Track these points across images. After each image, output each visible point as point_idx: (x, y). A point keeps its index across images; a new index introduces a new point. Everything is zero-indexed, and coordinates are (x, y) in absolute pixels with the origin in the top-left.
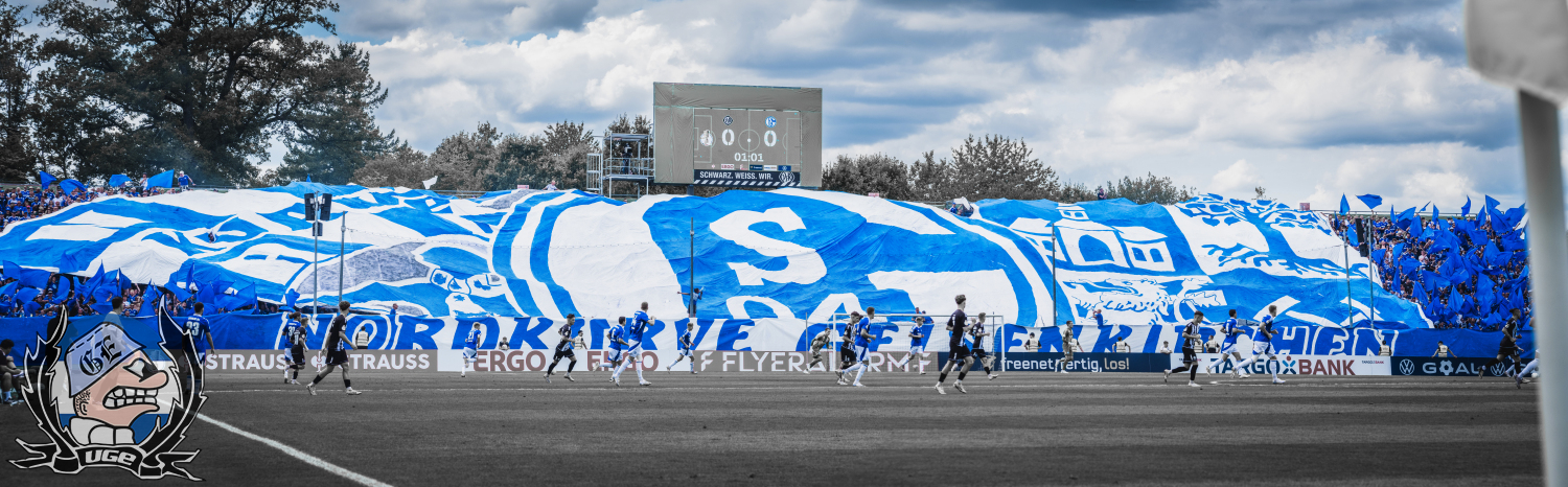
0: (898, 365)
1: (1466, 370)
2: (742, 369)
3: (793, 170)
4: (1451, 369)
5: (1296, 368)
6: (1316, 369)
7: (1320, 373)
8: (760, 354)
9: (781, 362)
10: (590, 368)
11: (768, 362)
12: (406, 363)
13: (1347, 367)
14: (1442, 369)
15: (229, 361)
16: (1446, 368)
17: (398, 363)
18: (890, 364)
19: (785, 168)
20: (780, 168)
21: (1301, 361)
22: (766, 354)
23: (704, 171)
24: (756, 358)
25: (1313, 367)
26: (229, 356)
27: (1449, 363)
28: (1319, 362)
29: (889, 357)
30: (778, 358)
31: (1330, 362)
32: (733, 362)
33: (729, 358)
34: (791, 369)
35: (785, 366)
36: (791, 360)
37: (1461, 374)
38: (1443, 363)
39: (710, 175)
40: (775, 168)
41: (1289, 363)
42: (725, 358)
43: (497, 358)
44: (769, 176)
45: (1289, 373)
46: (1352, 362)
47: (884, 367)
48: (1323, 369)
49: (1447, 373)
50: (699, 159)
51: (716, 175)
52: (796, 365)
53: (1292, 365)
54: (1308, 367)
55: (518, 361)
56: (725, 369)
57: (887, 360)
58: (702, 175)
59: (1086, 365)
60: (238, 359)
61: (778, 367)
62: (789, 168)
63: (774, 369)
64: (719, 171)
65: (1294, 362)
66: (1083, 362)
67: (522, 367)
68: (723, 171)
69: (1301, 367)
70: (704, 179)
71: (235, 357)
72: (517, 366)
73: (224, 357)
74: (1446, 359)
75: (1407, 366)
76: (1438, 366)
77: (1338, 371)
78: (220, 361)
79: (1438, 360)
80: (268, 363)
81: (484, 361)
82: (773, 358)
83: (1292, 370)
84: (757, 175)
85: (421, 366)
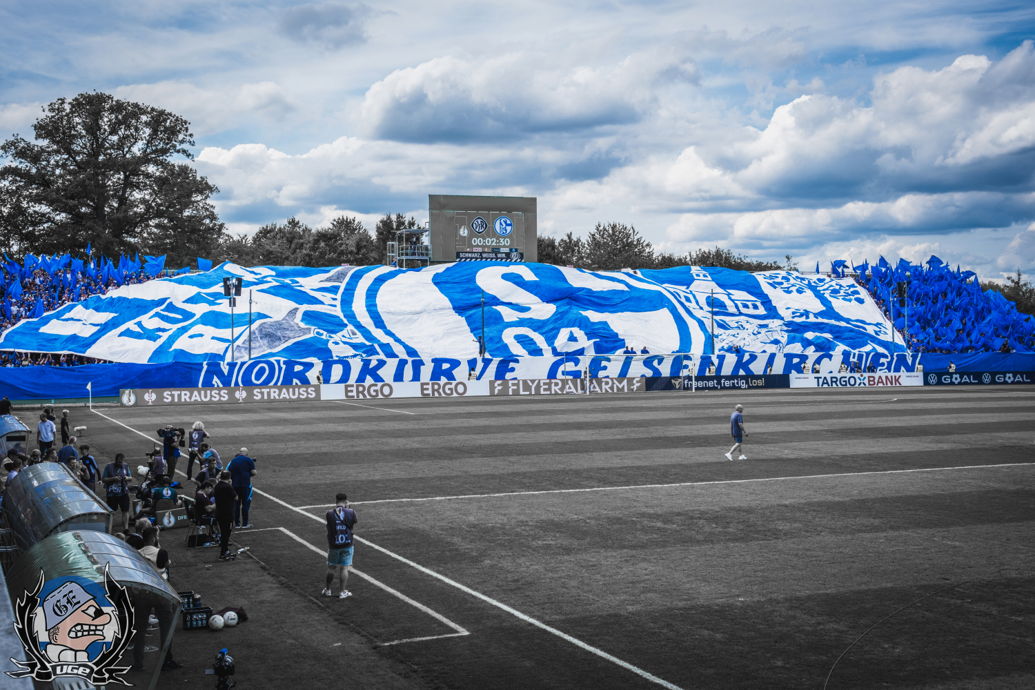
0: (620, 386)
1: (968, 380)
2: (522, 393)
3: (519, 251)
4: (959, 380)
5: (866, 381)
6: (878, 382)
7: (880, 385)
8: (533, 381)
9: (547, 387)
10: (422, 393)
11: (538, 387)
12: (299, 394)
13: (897, 380)
14: (954, 380)
15: (180, 396)
16: (956, 379)
17: (294, 394)
18: (615, 386)
19: (514, 250)
20: (511, 250)
21: (869, 377)
22: (537, 382)
23: (463, 253)
24: (531, 384)
25: (876, 381)
26: (179, 392)
27: (958, 376)
28: (880, 377)
29: (615, 381)
30: (545, 384)
31: (887, 377)
32: (515, 387)
33: (513, 385)
34: (553, 392)
35: (549, 389)
36: (553, 385)
37: (966, 383)
38: (954, 376)
39: (467, 255)
40: (507, 250)
41: (862, 378)
42: (510, 385)
43: (361, 389)
44: (504, 255)
45: (862, 385)
46: (900, 377)
47: (612, 388)
48: (882, 382)
49: (956, 382)
50: (459, 245)
51: (470, 255)
52: (557, 388)
53: (863, 380)
54: (873, 381)
55: (374, 391)
56: (511, 393)
57: (613, 383)
58: (461, 255)
59: (738, 383)
60: (185, 394)
61: (545, 390)
62: (516, 250)
63: (542, 392)
64: (472, 253)
65: (865, 378)
66: (736, 381)
67: (377, 395)
68: (474, 253)
69: (869, 381)
70: (463, 258)
71: (183, 393)
72: (374, 394)
73: (176, 393)
74: (956, 373)
75: (933, 379)
76: (951, 378)
77: (892, 383)
78: (173, 396)
79: (951, 374)
80: (206, 397)
81: (352, 391)
82: (542, 384)
83: (864, 383)
84: (496, 255)
85: (309, 396)
